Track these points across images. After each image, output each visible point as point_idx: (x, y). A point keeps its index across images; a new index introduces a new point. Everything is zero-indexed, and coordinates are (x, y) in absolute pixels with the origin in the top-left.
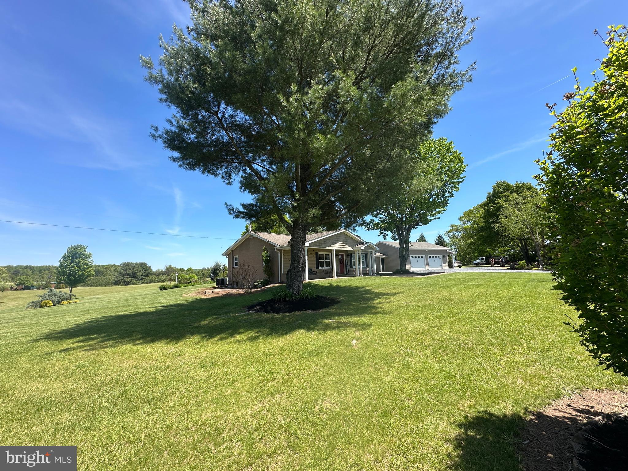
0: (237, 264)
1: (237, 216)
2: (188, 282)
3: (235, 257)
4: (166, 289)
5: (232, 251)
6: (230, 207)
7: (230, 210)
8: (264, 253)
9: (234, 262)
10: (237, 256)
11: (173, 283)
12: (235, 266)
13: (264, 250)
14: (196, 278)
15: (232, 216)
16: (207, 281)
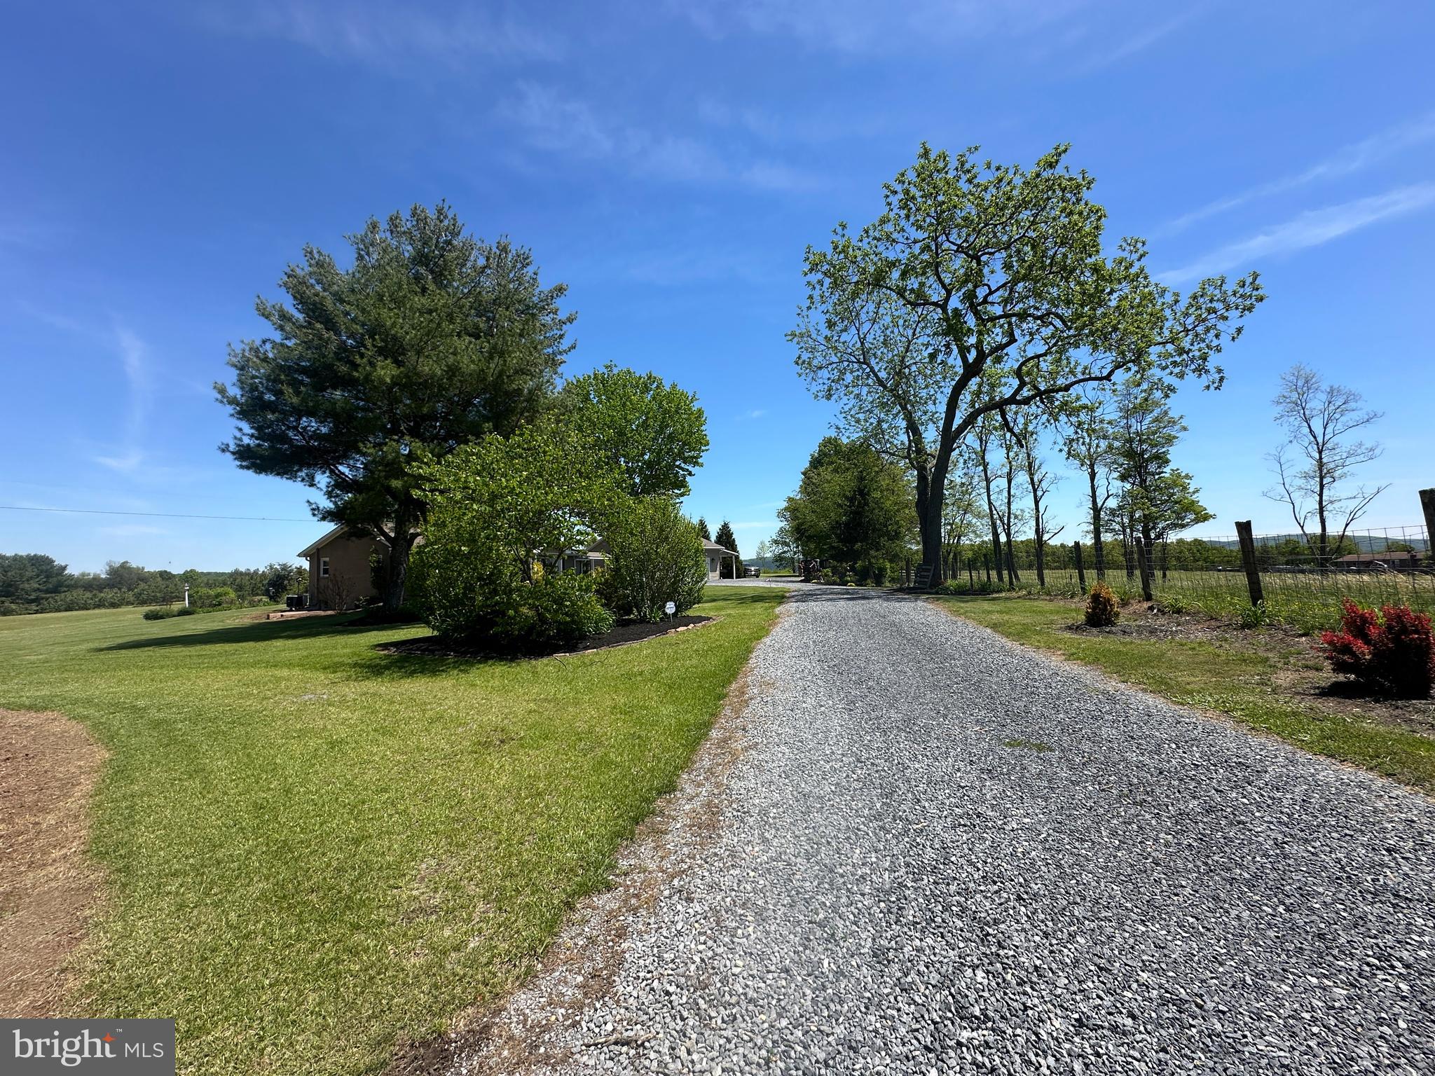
0: (326, 571)
1: (323, 519)
2: (216, 604)
3: (323, 559)
4: (162, 617)
5: (318, 550)
6: (314, 506)
7: (313, 509)
8: (374, 557)
9: (322, 567)
10: (327, 559)
11: (176, 606)
12: (322, 575)
13: (373, 552)
14: (233, 595)
15: (316, 519)
16: (259, 601)
